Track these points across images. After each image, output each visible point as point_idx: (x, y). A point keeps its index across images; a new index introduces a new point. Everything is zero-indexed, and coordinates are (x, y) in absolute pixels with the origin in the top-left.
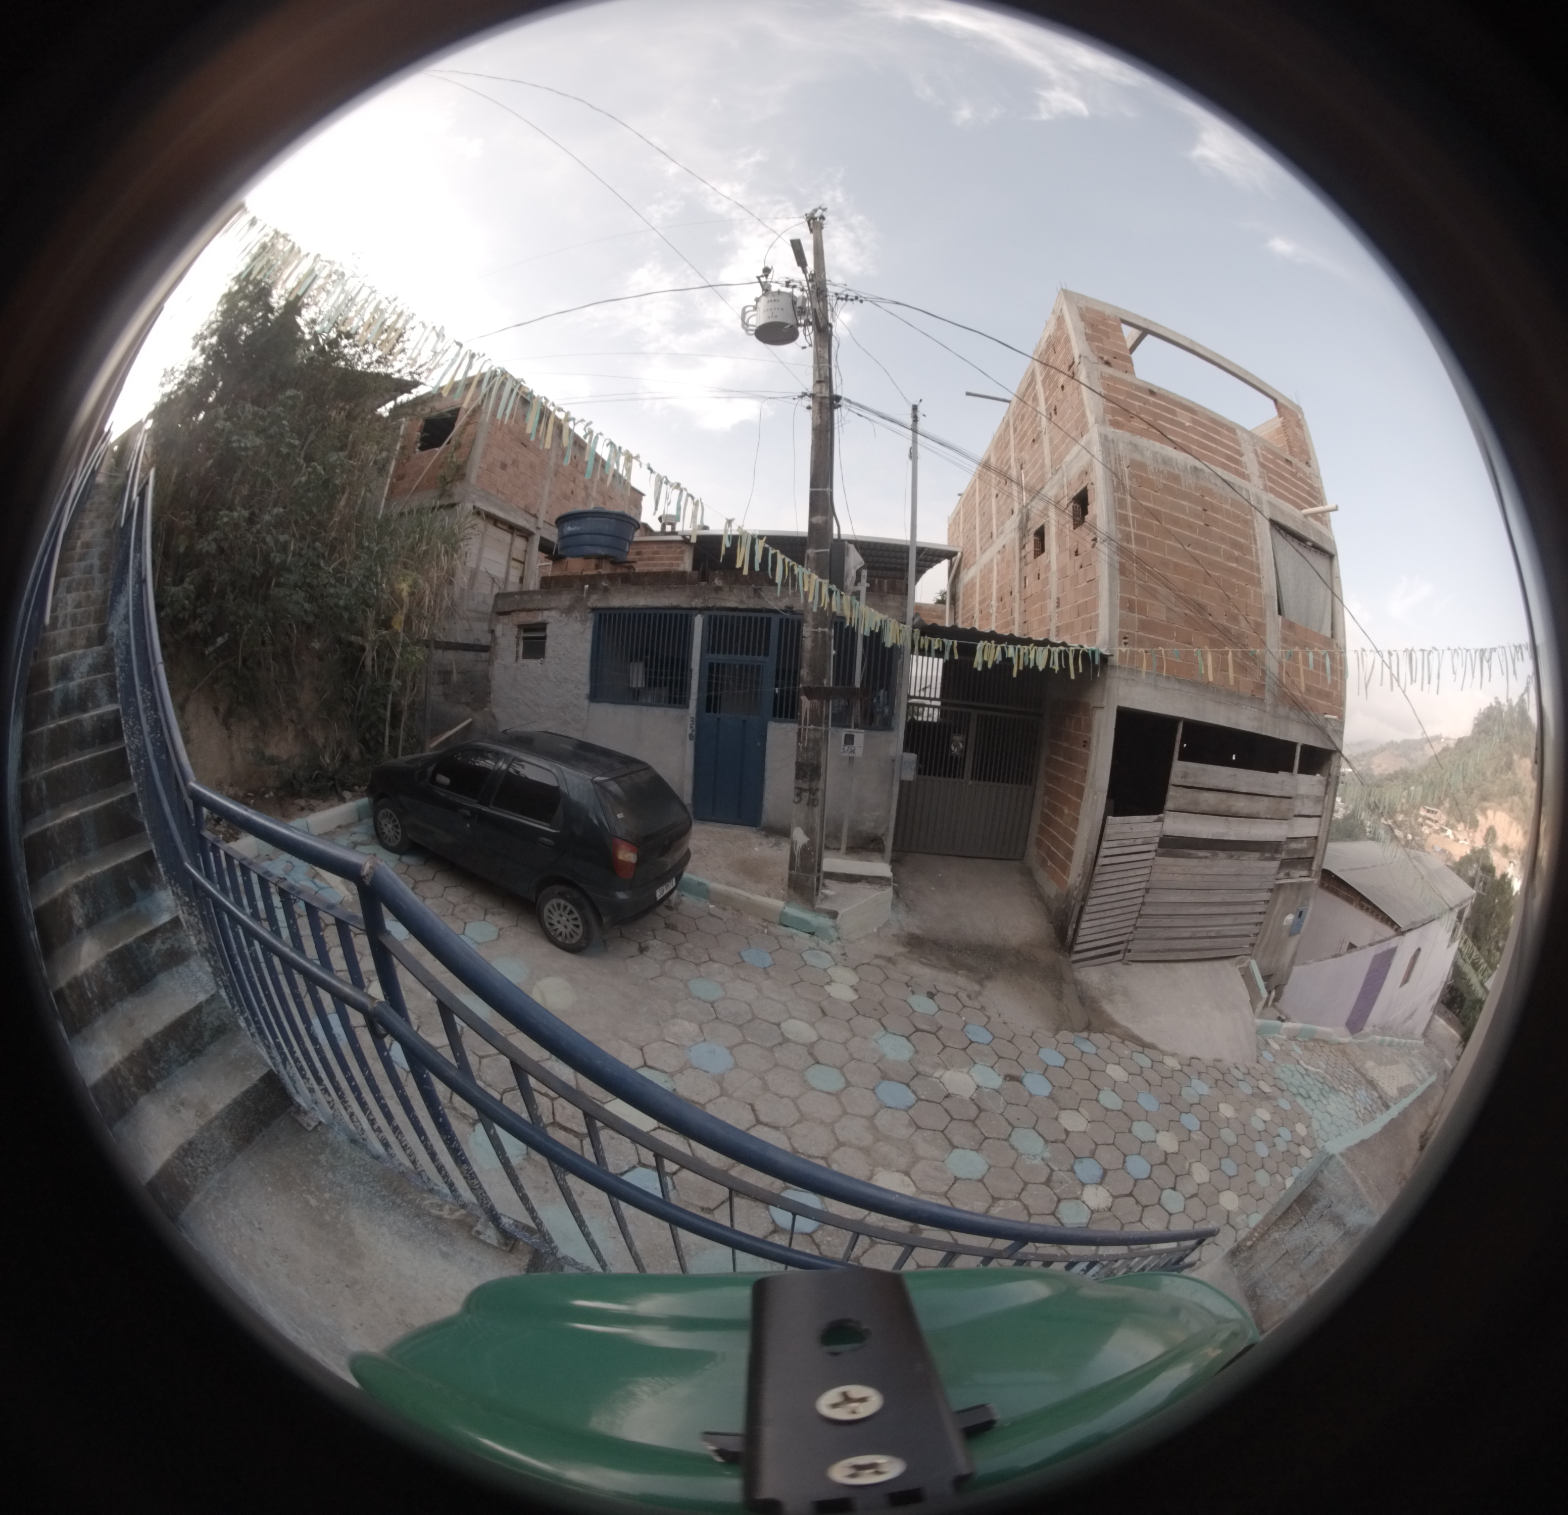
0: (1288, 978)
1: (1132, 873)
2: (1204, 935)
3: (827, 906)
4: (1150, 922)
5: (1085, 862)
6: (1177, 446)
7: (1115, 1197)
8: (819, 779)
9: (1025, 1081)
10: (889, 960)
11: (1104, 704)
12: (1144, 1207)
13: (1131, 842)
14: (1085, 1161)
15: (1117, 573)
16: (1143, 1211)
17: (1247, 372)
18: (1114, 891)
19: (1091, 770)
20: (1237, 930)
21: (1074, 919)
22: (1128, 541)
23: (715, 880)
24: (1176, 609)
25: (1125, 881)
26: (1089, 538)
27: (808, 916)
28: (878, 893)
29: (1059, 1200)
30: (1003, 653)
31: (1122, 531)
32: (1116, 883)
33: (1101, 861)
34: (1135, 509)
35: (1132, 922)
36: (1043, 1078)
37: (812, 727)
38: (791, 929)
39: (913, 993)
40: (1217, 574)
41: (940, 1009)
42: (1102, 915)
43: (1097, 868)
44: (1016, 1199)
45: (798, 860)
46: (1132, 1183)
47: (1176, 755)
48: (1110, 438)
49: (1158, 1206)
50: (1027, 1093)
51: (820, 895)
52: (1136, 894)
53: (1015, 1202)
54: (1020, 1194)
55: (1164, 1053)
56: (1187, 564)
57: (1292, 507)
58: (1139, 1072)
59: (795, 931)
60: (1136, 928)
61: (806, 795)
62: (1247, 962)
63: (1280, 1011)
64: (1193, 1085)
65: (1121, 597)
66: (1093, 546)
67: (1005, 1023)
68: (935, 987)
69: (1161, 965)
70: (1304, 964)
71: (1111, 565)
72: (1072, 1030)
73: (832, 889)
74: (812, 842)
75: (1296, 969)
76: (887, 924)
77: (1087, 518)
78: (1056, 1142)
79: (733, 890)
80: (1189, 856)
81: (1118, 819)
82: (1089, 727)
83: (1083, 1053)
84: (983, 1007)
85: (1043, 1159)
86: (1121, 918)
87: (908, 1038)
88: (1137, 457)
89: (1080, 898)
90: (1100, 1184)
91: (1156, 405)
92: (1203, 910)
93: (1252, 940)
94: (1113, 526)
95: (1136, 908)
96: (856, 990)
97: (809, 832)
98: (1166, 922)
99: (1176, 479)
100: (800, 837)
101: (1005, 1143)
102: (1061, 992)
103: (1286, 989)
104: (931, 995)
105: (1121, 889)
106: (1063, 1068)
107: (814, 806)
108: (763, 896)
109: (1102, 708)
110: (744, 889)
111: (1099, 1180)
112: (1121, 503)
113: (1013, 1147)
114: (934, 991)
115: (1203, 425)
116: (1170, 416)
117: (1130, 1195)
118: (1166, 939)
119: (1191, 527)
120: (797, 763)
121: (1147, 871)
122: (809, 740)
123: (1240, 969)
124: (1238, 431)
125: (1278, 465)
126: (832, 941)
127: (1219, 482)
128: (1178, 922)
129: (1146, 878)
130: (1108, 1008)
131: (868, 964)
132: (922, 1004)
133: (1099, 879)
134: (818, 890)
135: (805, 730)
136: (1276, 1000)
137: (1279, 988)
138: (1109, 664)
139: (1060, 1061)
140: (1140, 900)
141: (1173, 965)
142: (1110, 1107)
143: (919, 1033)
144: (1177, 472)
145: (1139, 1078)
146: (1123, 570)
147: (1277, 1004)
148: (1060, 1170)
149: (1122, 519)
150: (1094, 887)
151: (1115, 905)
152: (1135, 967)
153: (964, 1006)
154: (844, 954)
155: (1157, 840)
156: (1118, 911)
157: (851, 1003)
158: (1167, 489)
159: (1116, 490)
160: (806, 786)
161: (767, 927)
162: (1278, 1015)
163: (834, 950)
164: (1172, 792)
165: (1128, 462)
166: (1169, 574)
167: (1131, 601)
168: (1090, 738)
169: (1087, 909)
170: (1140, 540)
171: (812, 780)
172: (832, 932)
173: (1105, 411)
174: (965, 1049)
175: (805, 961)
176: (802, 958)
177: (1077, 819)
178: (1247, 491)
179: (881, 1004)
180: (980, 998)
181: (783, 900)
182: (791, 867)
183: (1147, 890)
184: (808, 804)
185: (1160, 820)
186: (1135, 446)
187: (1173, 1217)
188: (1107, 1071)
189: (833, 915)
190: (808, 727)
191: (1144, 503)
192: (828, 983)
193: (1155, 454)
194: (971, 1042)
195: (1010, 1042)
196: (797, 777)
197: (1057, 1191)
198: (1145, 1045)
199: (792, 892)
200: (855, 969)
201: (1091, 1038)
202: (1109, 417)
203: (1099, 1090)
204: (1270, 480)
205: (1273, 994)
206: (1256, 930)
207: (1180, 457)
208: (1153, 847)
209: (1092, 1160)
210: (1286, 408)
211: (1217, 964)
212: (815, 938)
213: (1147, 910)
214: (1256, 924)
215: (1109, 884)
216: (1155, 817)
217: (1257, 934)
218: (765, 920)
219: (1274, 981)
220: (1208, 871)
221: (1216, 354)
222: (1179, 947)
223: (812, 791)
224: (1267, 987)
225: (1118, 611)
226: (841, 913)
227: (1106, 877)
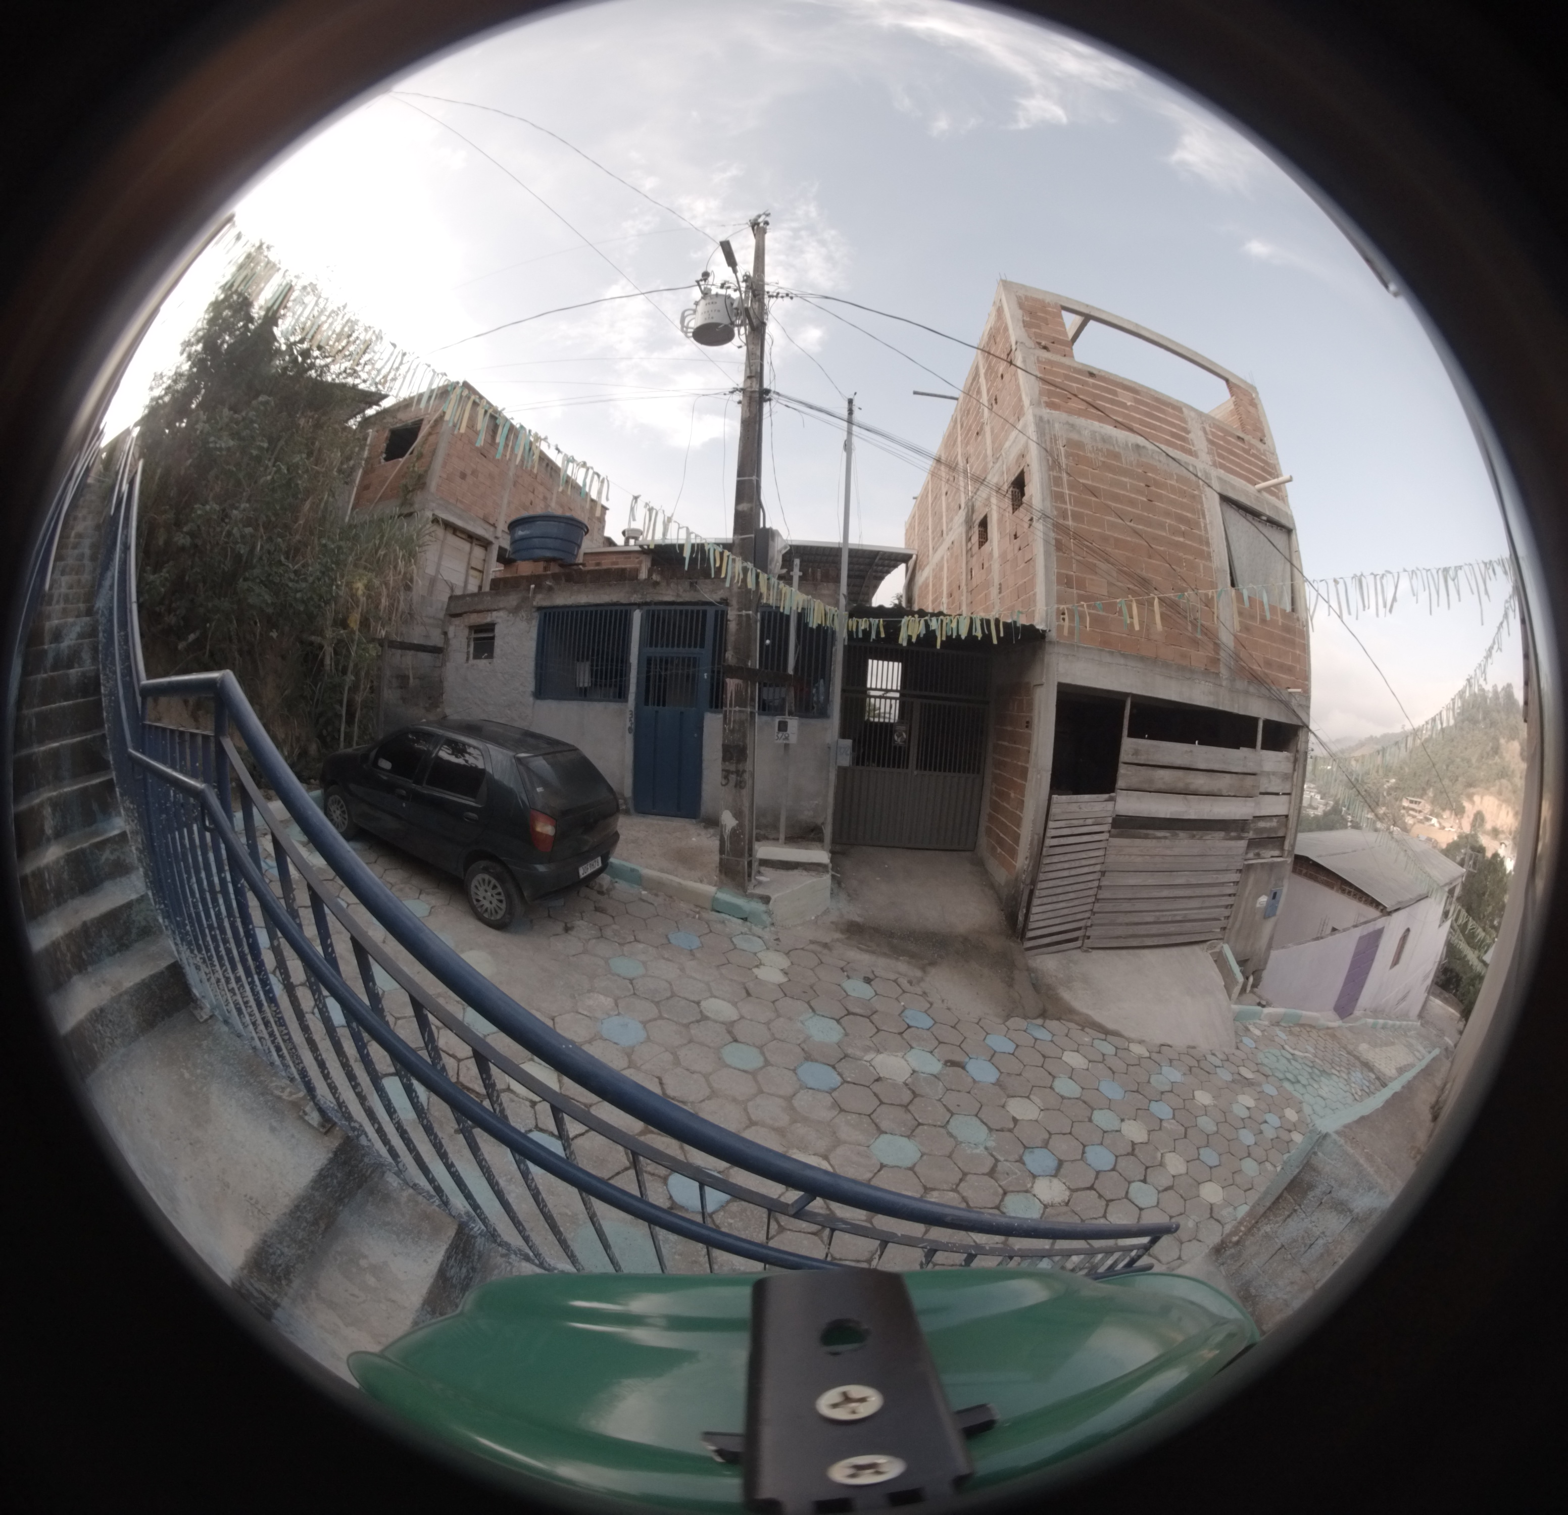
0: (1266, 963)
1: (1084, 855)
2: (1170, 919)
3: (759, 891)
4: (1109, 907)
5: (1031, 844)
6: (1117, 424)
7: (1073, 1191)
8: (746, 760)
9: (968, 1067)
10: (825, 946)
11: (1044, 680)
12: (1108, 1202)
13: (1081, 822)
14: (1037, 1151)
15: (1053, 549)
16: (1107, 1205)
17: (1196, 353)
18: (1066, 873)
19: (1033, 749)
20: (1205, 913)
21: (1024, 904)
22: (1065, 517)
23: (648, 867)
24: (1120, 584)
25: (1077, 864)
26: (1027, 519)
27: (740, 901)
28: (814, 880)
29: (1005, 1193)
30: (927, 625)
31: (1057, 508)
32: (1066, 865)
33: (1049, 842)
34: (1072, 487)
35: (1089, 907)
36: (988, 1065)
37: (737, 708)
38: (723, 915)
39: (848, 977)
40: (1162, 548)
41: (876, 994)
42: (1054, 899)
43: (1045, 849)
44: (952, 1190)
45: (728, 844)
46: (1093, 1175)
47: (1125, 732)
48: (1046, 419)
49: (1125, 1200)
50: (970, 1080)
51: (753, 881)
52: (1090, 877)
53: (951, 1194)
54: (958, 1185)
55: (1130, 1040)
56: (1129, 539)
57: (1244, 482)
58: (1101, 1060)
59: (728, 917)
60: (1094, 913)
61: (733, 777)
62: (1219, 946)
63: (1260, 997)
64: (1163, 1072)
65: (1058, 573)
66: (1030, 525)
67: (949, 1009)
68: (873, 972)
69: (1124, 952)
70: (1283, 947)
71: (1046, 542)
72: (1025, 1017)
73: (767, 876)
74: (741, 825)
75: (1274, 953)
76: (826, 912)
77: (1025, 499)
78: (1002, 1130)
79: (665, 876)
80: (1146, 837)
81: (1064, 798)
82: (1030, 706)
83: (1036, 1039)
84: (925, 993)
85: (986, 1148)
86: (1076, 902)
87: (838, 1021)
88: (1075, 436)
89: (1028, 881)
90: (1055, 1176)
91: (1095, 386)
92: (1165, 893)
93: (1223, 923)
94: (1048, 504)
95: (1092, 892)
96: (786, 973)
97: (738, 815)
98: (1126, 906)
99: (1116, 456)
100: (728, 820)
101: (943, 1131)
102: (1013, 979)
103: (1265, 974)
104: (868, 980)
105: (1073, 872)
106: (1013, 1054)
107: (742, 788)
108: (695, 881)
109: (1042, 685)
110: (677, 876)
111: (1054, 1172)
112: (1057, 481)
113: (950, 1135)
114: (871, 976)
115: (1147, 405)
116: (1110, 396)
117: (1091, 1188)
118: (1127, 924)
119: (1132, 503)
120: (724, 745)
121: (1101, 853)
122: (734, 721)
123: (1212, 954)
124: (1184, 410)
125: (1228, 442)
126: (766, 927)
127: (1163, 458)
128: (1139, 906)
129: (1100, 860)
130: (1066, 995)
131: (802, 949)
132: (857, 989)
133: (1048, 861)
134: (750, 875)
135: (730, 711)
136: (1255, 986)
137: (1257, 974)
138: (1047, 640)
139: (1010, 1047)
140: (1096, 884)
141: (1137, 951)
142: (1066, 1094)
143: (851, 1017)
144: (1117, 449)
145: (1100, 1066)
146: (1059, 546)
147: (1255, 990)
148: (1007, 1161)
149: (1058, 497)
150: (1043, 870)
151: (1069, 889)
152: (1095, 954)
153: (904, 992)
154: (777, 939)
155: (1110, 820)
156: (1072, 896)
157: (780, 985)
158: (1106, 467)
159: (1051, 468)
160: (733, 768)
161: (698, 913)
162: (1258, 1001)
163: (767, 935)
164: (1122, 770)
165: (1065, 442)
166: (1109, 549)
167: (1069, 577)
168: (1031, 718)
169: (1037, 893)
170: (1077, 517)
171: (739, 761)
172: (765, 917)
173: (1041, 393)
174: (901, 1034)
175: (735, 945)
176: (732, 942)
177: (1023, 801)
178: (1195, 467)
179: (811, 987)
180: (922, 984)
181: (715, 886)
182: (722, 851)
183: (1103, 873)
184: (736, 786)
185: (1112, 799)
186: (1073, 426)
187: (1143, 1213)
188: (1064, 1058)
189: (766, 900)
190: (733, 709)
191: (1081, 481)
192: (757, 966)
193: (1093, 433)
194: (909, 1027)
195: (954, 1027)
196: (724, 759)
197: (1003, 1183)
198: (1106, 1032)
199: (723, 877)
200: (787, 954)
201: (1045, 1025)
202: (1045, 399)
203: (1054, 1077)
204: (1220, 456)
205: (1251, 979)
206: (1227, 912)
207: (1121, 435)
208: (1106, 828)
209: (1045, 1150)
210: (1238, 387)
211: (1186, 950)
212: (748, 924)
213: (1103, 894)
214: (1227, 907)
215: (1059, 866)
216: (1106, 796)
217: (1228, 917)
218: (697, 906)
219: (1251, 967)
220: (1168, 852)
221: (1162, 337)
222: (1142, 932)
223: (740, 773)
224: (1243, 972)
225: (1055, 587)
226: (773, 898)
227: (1055, 859)
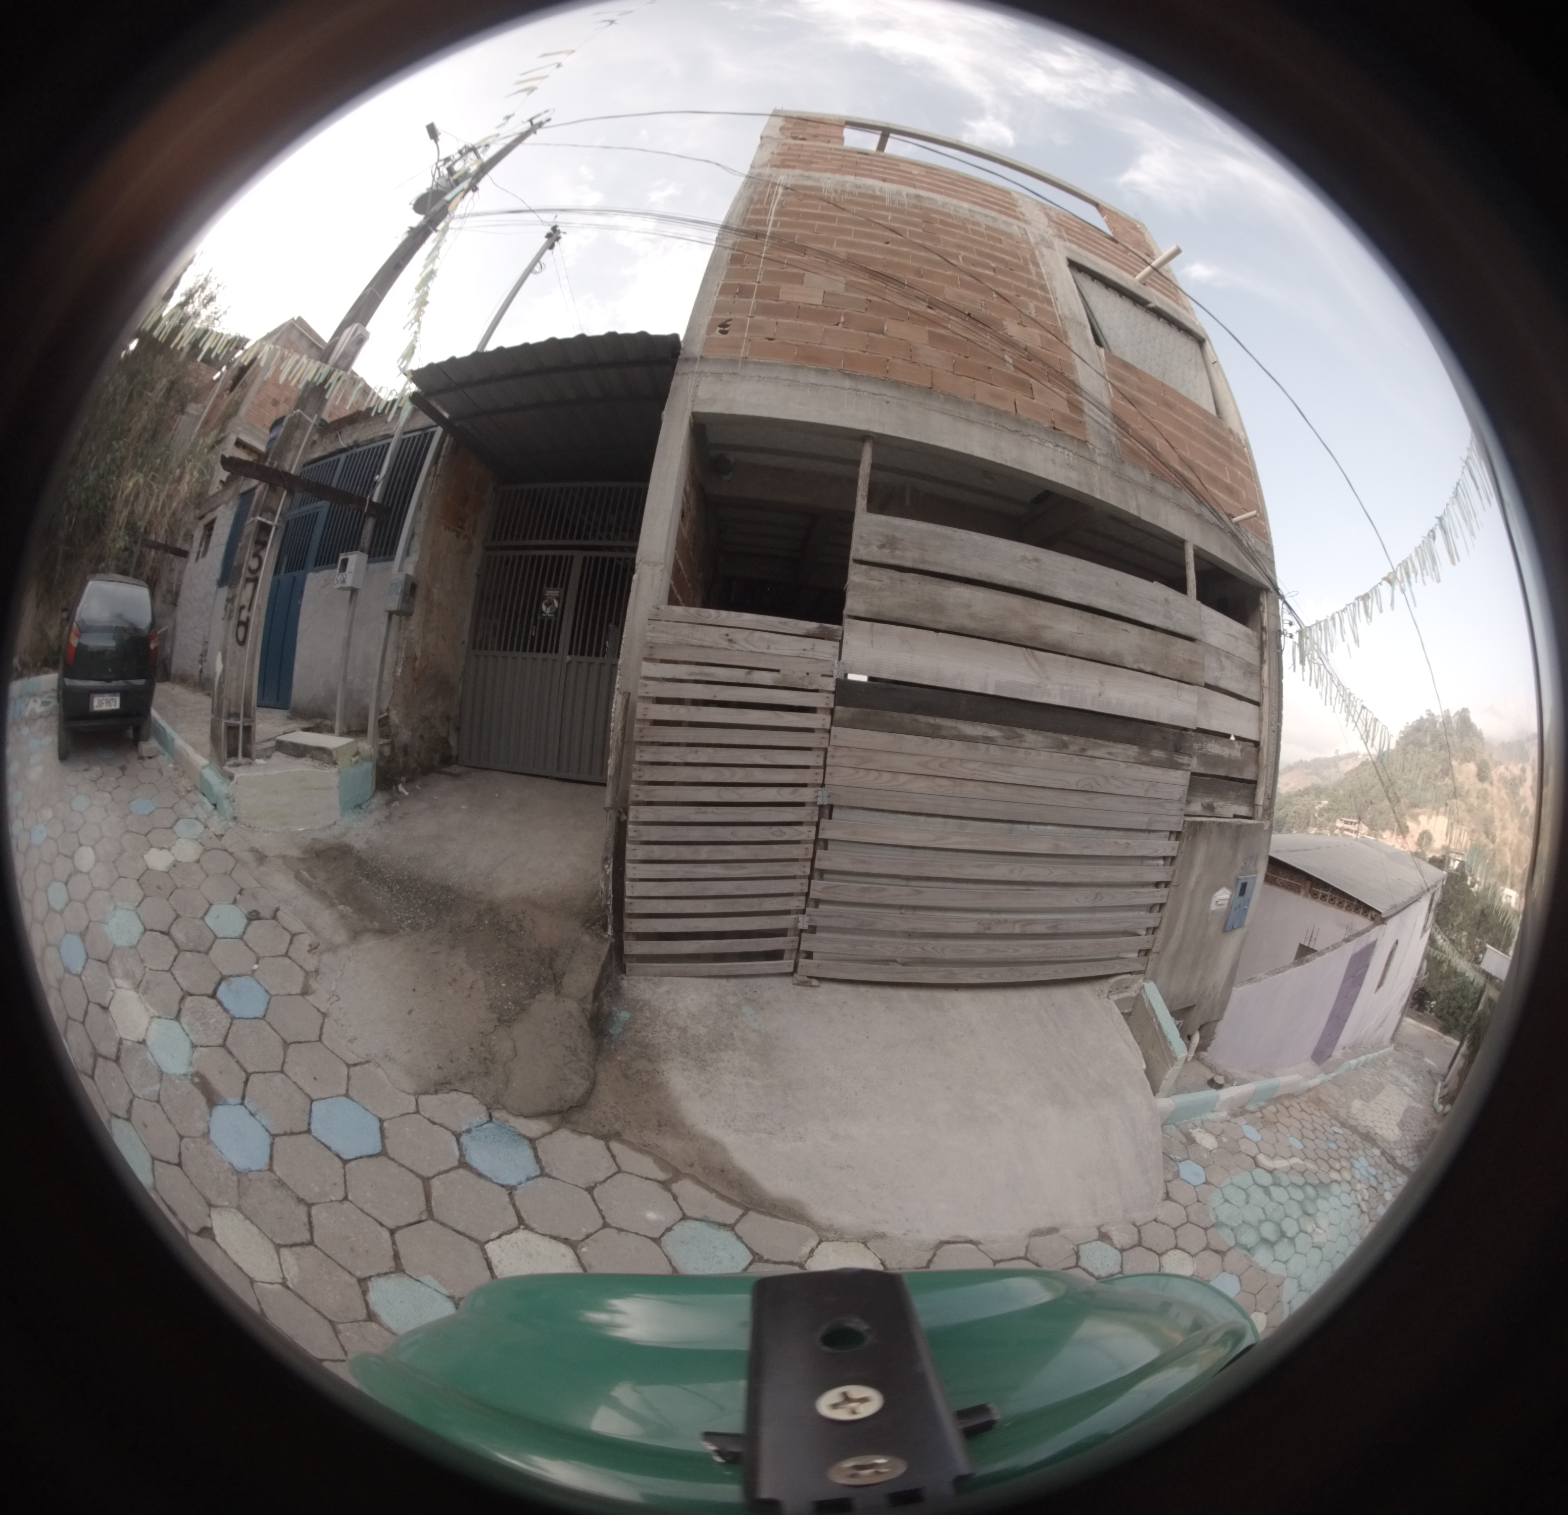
0: (1223, 1009)
4: (852, 890)
9: (220, 1111)
20: (1103, 920)
24: (848, 294)
27: (216, 780)
38: (204, 798)
41: (240, 938)
45: (215, 699)
47: (862, 503)
48: (767, 174)
52: (781, 814)
59: (206, 800)
62: (1134, 986)
63: (1212, 1068)
67: (325, 1014)
69: (904, 993)
70: (1251, 980)
73: (272, 760)
74: (224, 671)
76: (328, 828)
79: (184, 746)
84: (316, 971)
87: (145, 930)
88: (807, 183)
93: (1142, 941)
95: (799, 851)
97: (224, 656)
98: (898, 893)
100: (219, 666)
103: (1221, 1029)
104: (253, 916)
116: (886, 166)
118: (909, 934)
121: (806, 759)
123: (1118, 1002)
126: (226, 820)
128: (934, 895)
129: (808, 776)
131: (230, 852)
132: (223, 918)
134: (231, 747)
136: (1203, 1048)
137: (1207, 1030)
141: (939, 994)
143: (163, 936)
144: (879, 194)
147: (1203, 1054)
152: (830, 993)
153: (286, 955)
154: (220, 835)
155: (829, 684)
164: (860, 576)
165: (788, 186)
172: (226, 805)
173: (771, 160)
174: (187, 994)
175: (174, 826)
176: (176, 822)
178: (1022, 229)
180: (327, 956)
181: (208, 760)
183: (827, 809)
185: (830, 636)
186: (808, 177)
189: (230, 780)
193: (842, 182)
194: (212, 996)
195: (286, 1043)
199: (212, 746)
200: (206, 850)
202: (775, 163)
205: (1197, 1038)
206: (1148, 919)
207: (891, 186)
208: (819, 700)
210: (1114, 213)
211: (1061, 995)
214: (1149, 908)
216: (816, 626)
218: (193, 785)
220: (999, 775)
222: (949, 955)
224: (1181, 1029)
226: (236, 777)
